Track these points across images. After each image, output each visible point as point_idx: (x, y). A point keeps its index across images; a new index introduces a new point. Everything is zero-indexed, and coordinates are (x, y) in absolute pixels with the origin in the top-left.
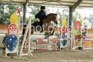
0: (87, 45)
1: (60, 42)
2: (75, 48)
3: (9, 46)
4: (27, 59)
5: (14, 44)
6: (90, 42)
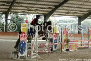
0: (72, 47)
1: (53, 46)
3: (21, 51)
5: (24, 49)
6: (74, 45)
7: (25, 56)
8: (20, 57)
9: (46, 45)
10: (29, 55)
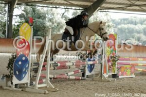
0: (124, 71)
1: (85, 67)
2: (107, 76)
3: (17, 73)
4: (47, 92)
5: (24, 70)
6: (128, 66)
7: (27, 84)
8: (16, 85)
10: (34, 83)
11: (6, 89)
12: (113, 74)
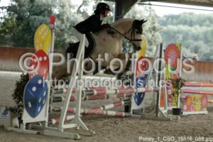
0: (191, 104)
1: (130, 96)
2: (165, 111)
5: (40, 100)
6: (198, 96)
7: (43, 122)
8: (27, 124)
9: (108, 92)
10: (54, 121)
11: (12, 131)
12: (173, 109)
